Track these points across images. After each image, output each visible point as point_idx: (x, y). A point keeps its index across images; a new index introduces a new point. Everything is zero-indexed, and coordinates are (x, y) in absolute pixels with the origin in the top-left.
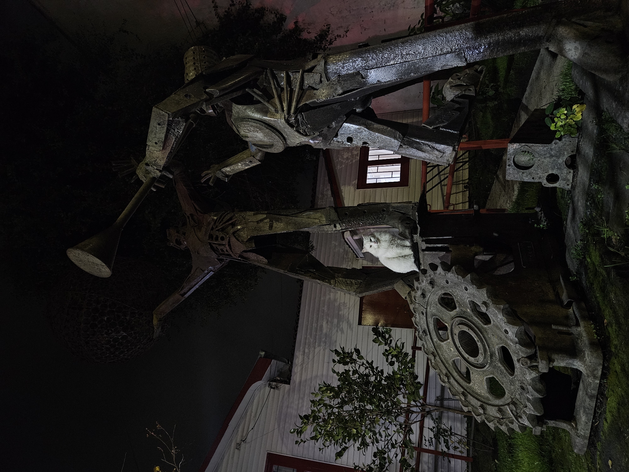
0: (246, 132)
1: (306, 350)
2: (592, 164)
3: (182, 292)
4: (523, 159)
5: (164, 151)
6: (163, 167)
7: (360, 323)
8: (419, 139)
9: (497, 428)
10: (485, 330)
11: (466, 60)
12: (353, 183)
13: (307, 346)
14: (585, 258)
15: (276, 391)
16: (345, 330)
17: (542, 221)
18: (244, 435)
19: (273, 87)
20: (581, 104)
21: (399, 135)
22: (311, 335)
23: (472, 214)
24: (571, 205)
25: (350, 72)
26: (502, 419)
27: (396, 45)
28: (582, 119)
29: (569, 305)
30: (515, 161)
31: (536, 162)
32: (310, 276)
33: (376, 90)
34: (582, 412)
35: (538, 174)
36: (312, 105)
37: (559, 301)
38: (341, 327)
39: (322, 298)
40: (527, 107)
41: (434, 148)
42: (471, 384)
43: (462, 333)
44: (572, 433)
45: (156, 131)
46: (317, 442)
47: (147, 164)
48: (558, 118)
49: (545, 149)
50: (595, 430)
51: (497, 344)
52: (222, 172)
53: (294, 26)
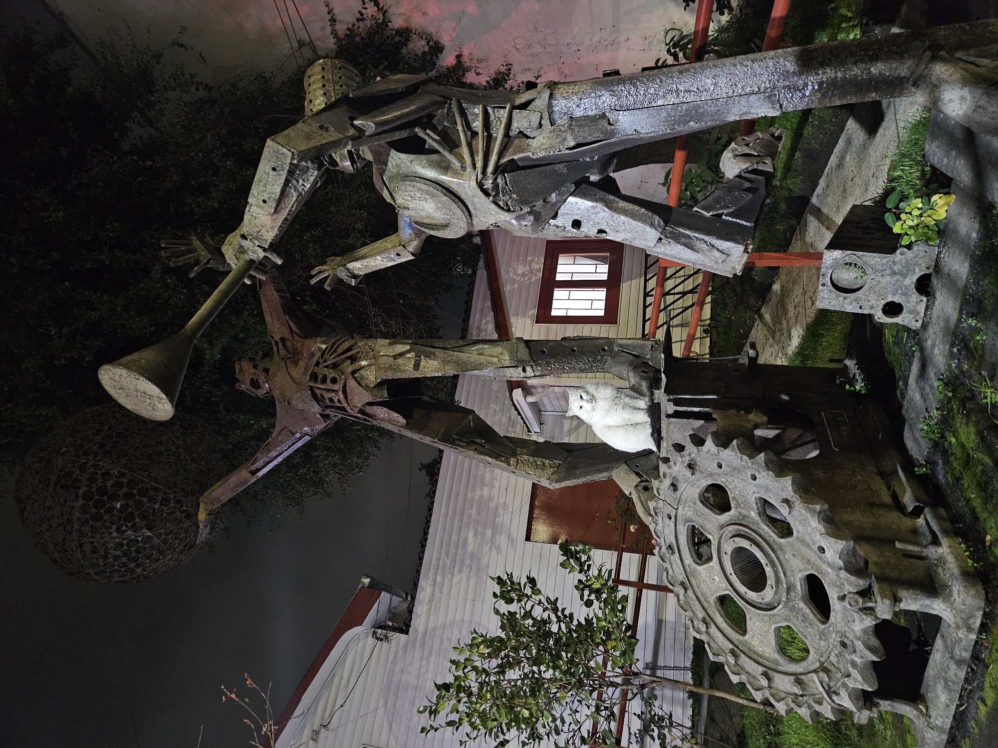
0: (407, 200)
1: (439, 579)
2: (966, 286)
3: (254, 467)
4: (847, 277)
5: (276, 216)
6: (271, 243)
7: (528, 538)
8: (690, 229)
9: (790, 711)
10: (780, 548)
11: (781, 106)
12: (530, 313)
13: (440, 572)
14: (943, 437)
15: (385, 644)
16: (504, 549)
17: (857, 381)
18: (327, 716)
19: (460, 128)
20: (945, 194)
21: (659, 222)
22: (447, 554)
23: (745, 364)
24: (917, 354)
25: (590, 113)
26: (802, 696)
27: (670, 75)
28: (946, 218)
29: (917, 512)
30: (833, 278)
31: (868, 281)
32: (476, 449)
33: (627, 147)
34: (939, 688)
35: (869, 301)
36: (520, 164)
37: (900, 507)
38: (497, 542)
39: (469, 495)
40: (819, 209)
41: (713, 246)
42: (747, 637)
43: (739, 552)
44: (920, 722)
45: (267, 181)
46: (457, 730)
47: (244, 237)
48: (906, 213)
49: (885, 261)
50: (960, 719)
51: (800, 571)
52: (348, 270)
53: (454, 62)
